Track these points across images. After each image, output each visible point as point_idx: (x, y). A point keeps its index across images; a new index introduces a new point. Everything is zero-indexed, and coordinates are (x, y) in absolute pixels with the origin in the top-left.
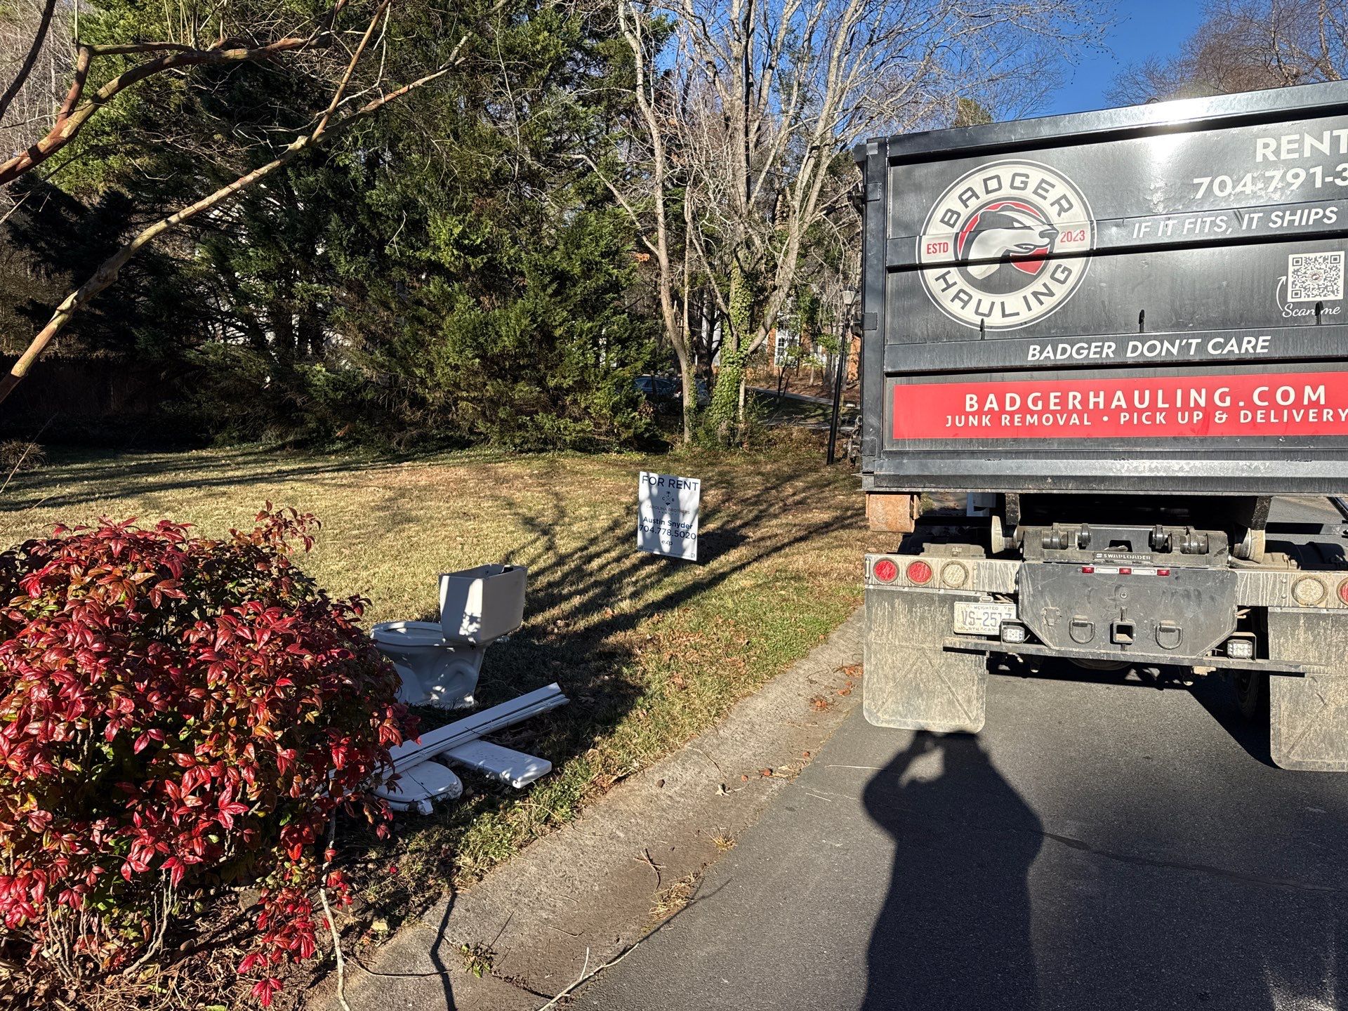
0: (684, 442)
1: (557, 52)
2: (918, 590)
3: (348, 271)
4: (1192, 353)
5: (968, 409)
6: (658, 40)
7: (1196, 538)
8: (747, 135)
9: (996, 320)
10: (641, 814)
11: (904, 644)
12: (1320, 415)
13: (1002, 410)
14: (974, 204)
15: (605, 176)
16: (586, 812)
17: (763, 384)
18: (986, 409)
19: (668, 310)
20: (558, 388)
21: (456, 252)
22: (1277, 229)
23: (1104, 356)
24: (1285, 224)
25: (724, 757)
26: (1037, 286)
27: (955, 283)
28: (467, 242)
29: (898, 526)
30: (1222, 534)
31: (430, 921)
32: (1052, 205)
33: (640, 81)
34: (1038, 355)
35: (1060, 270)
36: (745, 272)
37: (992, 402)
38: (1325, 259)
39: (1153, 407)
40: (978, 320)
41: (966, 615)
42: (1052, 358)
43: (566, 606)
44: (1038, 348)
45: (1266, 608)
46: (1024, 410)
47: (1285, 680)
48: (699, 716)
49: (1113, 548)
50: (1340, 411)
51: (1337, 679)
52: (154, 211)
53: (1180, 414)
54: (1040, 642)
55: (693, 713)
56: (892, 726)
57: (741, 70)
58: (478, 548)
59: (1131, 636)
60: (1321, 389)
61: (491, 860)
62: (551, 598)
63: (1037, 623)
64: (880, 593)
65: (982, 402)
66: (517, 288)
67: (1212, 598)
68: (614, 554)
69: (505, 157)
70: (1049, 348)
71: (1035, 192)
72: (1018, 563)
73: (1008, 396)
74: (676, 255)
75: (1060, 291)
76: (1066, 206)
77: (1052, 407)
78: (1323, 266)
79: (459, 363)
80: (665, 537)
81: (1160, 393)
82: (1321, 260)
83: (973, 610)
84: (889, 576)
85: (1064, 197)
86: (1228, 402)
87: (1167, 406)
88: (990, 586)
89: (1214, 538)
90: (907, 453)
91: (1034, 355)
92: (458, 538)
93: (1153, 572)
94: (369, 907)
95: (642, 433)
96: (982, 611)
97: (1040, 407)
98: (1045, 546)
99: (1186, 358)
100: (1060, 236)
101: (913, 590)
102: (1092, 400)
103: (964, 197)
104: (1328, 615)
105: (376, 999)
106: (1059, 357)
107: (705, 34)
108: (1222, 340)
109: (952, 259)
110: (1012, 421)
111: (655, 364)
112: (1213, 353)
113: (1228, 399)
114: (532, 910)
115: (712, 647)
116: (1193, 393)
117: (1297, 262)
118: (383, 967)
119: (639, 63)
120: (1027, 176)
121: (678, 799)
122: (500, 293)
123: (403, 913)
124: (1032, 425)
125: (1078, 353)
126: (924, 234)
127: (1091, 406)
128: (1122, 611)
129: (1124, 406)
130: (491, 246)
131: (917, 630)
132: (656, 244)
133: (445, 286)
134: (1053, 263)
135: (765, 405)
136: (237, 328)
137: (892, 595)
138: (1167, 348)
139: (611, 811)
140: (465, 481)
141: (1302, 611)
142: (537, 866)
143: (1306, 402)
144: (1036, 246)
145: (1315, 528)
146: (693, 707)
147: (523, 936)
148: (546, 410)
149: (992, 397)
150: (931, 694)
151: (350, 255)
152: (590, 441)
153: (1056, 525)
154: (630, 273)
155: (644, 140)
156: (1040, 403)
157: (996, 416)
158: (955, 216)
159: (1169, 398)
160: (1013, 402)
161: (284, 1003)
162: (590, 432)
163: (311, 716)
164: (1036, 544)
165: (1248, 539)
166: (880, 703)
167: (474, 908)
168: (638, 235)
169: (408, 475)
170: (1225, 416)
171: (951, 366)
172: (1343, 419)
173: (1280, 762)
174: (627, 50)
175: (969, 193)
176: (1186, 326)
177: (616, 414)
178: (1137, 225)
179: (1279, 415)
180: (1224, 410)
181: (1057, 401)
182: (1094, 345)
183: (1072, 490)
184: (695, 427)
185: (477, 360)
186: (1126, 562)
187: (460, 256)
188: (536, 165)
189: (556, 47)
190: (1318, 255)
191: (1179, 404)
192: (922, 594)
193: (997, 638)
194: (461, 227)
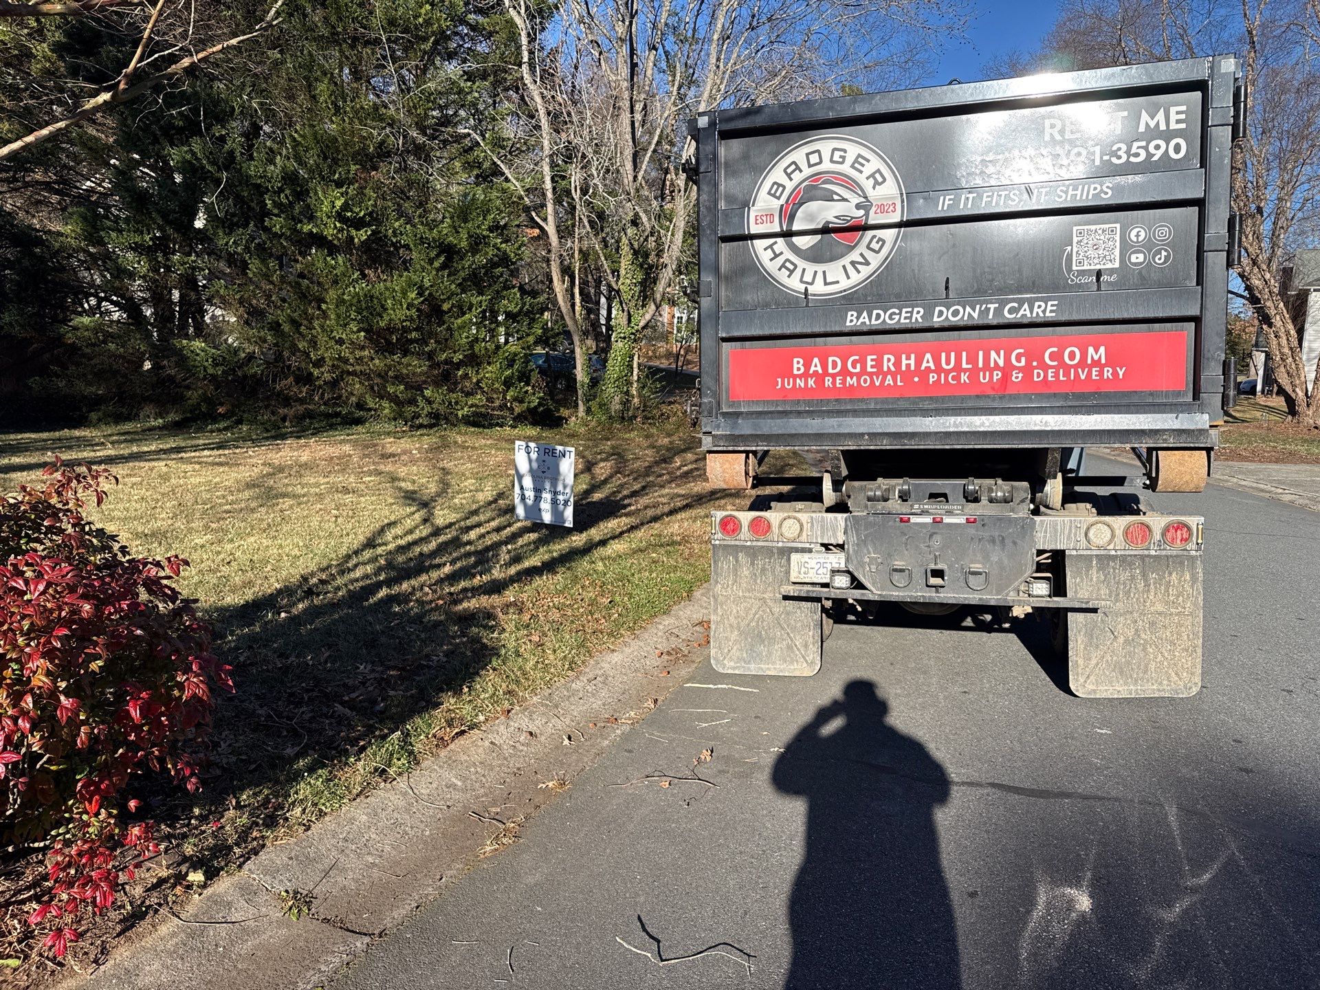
0: (577, 418)
1: (440, 26)
2: (760, 544)
3: (227, 244)
4: (991, 316)
5: (795, 372)
6: (543, 18)
7: (1001, 488)
8: (632, 112)
9: (818, 288)
10: (481, 763)
11: (747, 594)
12: (1101, 373)
13: (826, 373)
14: (797, 177)
15: (492, 152)
16: (424, 764)
17: (663, 361)
18: (811, 372)
19: (559, 287)
20: (448, 361)
21: (338, 225)
22: (1061, 203)
23: (913, 320)
24: (1069, 199)
25: (573, 707)
26: (855, 256)
27: (782, 253)
28: (349, 214)
29: (735, 483)
30: (1026, 484)
31: (250, 870)
32: (867, 178)
33: (525, 59)
34: (855, 320)
35: (875, 240)
36: (634, 249)
37: (816, 366)
38: (1104, 231)
39: (958, 368)
40: (802, 288)
41: (800, 565)
42: (868, 323)
43: (435, 575)
44: (855, 314)
45: (1064, 551)
46: (845, 372)
47: (1080, 617)
48: (552, 670)
49: (932, 500)
50: (1118, 369)
51: (1125, 613)
52: (15, 180)
53: (981, 374)
54: (863, 587)
55: (546, 668)
56: (737, 672)
57: (625, 50)
58: (353, 521)
59: (943, 579)
60: (1102, 350)
61: (321, 811)
62: (420, 566)
63: (861, 570)
64: (726, 547)
65: (807, 365)
66: (405, 262)
67: (1015, 543)
68: (494, 524)
69: (388, 130)
70: (865, 314)
71: (853, 166)
72: (845, 515)
73: (830, 359)
74: (565, 232)
75: (875, 261)
76: (880, 180)
77: (869, 369)
78: (1102, 237)
79: (344, 336)
80: (545, 505)
81: (964, 354)
82: (1100, 232)
83: (807, 560)
84: (733, 531)
85: (878, 171)
86: (1023, 363)
87: (970, 366)
88: (822, 537)
89: (1017, 489)
90: (742, 413)
91: (851, 321)
92: (333, 511)
93: (962, 520)
94: (185, 859)
95: (536, 407)
96: (815, 561)
97: (858, 369)
98: (869, 499)
99: (986, 322)
100: (873, 209)
101: (754, 543)
102: (904, 362)
103: (789, 171)
104: (1117, 556)
105: (185, 945)
106: (873, 322)
107: (589, 13)
108: (1016, 305)
109: (778, 229)
110: (834, 383)
111: (548, 339)
112: (1009, 317)
113: (1023, 359)
114: (359, 856)
115: (576, 606)
116: (993, 354)
117: (1080, 233)
118: (196, 915)
119: (524, 40)
120: (845, 151)
121: (521, 748)
122: (387, 266)
123: (223, 864)
124: (851, 386)
125: (891, 318)
126: (753, 205)
127: (904, 368)
128: (936, 557)
129: (933, 367)
130: (375, 218)
131: (758, 581)
132: (545, 220)
133: (329, 259)
134: (870, 233)
135: (657, 380)
136: (112, 302)
137: (736, 549)
138: (969, 313)
139: (451, 763)
140: (350, 456)
141: (1095, 553)
142: (368, 814)
143: (1089, 361)
144: (852, 218)
145: (1119, 481)
146: (546, 662)
147: (346, 880)
148: (437, 385)
149: (816, 360)
150: (772, 640)
151: (229, 227)
152: (484, 416)
153: (880, 480)
154: (519, 248)
155: (532, 117)
156: (858, 366)
157: (820, 378)
158: (781, 189)
159: (972, 359)
160: (835, 365)
161: (86, 953)
162: (483, 406)
163: (95, 666)
164: (861, 497)
165: (1047, 488)
166: (726, 651)
167: (297, 857)
168: (527, 210)
169: (289, 452)
170: (1020, 375)
171: (778, 332)
172: (1121, 377)
173: (1077, 691)
174: (512, 27)
175: (793, 167)
176: (986, 292)
177: (508, 388)
178: (942, 198)
179: (1067, 374)
180: (1020, 369)
181: (874, 363)
182: (904, 310)
183: (886, 445)
184: (588, 401)
185: (363, 334)
186: (939, 512)
187: (343, 229)
188: (421, 139)
189: (438, 20)
190: (1098, 227)
191: (981, 365)
192: (763, 547)
193: (826, 585)
194: (343, 200)
